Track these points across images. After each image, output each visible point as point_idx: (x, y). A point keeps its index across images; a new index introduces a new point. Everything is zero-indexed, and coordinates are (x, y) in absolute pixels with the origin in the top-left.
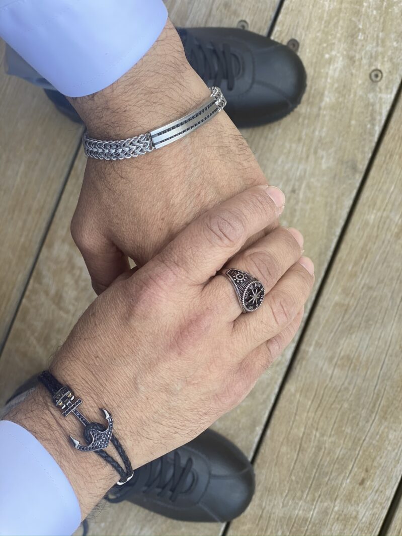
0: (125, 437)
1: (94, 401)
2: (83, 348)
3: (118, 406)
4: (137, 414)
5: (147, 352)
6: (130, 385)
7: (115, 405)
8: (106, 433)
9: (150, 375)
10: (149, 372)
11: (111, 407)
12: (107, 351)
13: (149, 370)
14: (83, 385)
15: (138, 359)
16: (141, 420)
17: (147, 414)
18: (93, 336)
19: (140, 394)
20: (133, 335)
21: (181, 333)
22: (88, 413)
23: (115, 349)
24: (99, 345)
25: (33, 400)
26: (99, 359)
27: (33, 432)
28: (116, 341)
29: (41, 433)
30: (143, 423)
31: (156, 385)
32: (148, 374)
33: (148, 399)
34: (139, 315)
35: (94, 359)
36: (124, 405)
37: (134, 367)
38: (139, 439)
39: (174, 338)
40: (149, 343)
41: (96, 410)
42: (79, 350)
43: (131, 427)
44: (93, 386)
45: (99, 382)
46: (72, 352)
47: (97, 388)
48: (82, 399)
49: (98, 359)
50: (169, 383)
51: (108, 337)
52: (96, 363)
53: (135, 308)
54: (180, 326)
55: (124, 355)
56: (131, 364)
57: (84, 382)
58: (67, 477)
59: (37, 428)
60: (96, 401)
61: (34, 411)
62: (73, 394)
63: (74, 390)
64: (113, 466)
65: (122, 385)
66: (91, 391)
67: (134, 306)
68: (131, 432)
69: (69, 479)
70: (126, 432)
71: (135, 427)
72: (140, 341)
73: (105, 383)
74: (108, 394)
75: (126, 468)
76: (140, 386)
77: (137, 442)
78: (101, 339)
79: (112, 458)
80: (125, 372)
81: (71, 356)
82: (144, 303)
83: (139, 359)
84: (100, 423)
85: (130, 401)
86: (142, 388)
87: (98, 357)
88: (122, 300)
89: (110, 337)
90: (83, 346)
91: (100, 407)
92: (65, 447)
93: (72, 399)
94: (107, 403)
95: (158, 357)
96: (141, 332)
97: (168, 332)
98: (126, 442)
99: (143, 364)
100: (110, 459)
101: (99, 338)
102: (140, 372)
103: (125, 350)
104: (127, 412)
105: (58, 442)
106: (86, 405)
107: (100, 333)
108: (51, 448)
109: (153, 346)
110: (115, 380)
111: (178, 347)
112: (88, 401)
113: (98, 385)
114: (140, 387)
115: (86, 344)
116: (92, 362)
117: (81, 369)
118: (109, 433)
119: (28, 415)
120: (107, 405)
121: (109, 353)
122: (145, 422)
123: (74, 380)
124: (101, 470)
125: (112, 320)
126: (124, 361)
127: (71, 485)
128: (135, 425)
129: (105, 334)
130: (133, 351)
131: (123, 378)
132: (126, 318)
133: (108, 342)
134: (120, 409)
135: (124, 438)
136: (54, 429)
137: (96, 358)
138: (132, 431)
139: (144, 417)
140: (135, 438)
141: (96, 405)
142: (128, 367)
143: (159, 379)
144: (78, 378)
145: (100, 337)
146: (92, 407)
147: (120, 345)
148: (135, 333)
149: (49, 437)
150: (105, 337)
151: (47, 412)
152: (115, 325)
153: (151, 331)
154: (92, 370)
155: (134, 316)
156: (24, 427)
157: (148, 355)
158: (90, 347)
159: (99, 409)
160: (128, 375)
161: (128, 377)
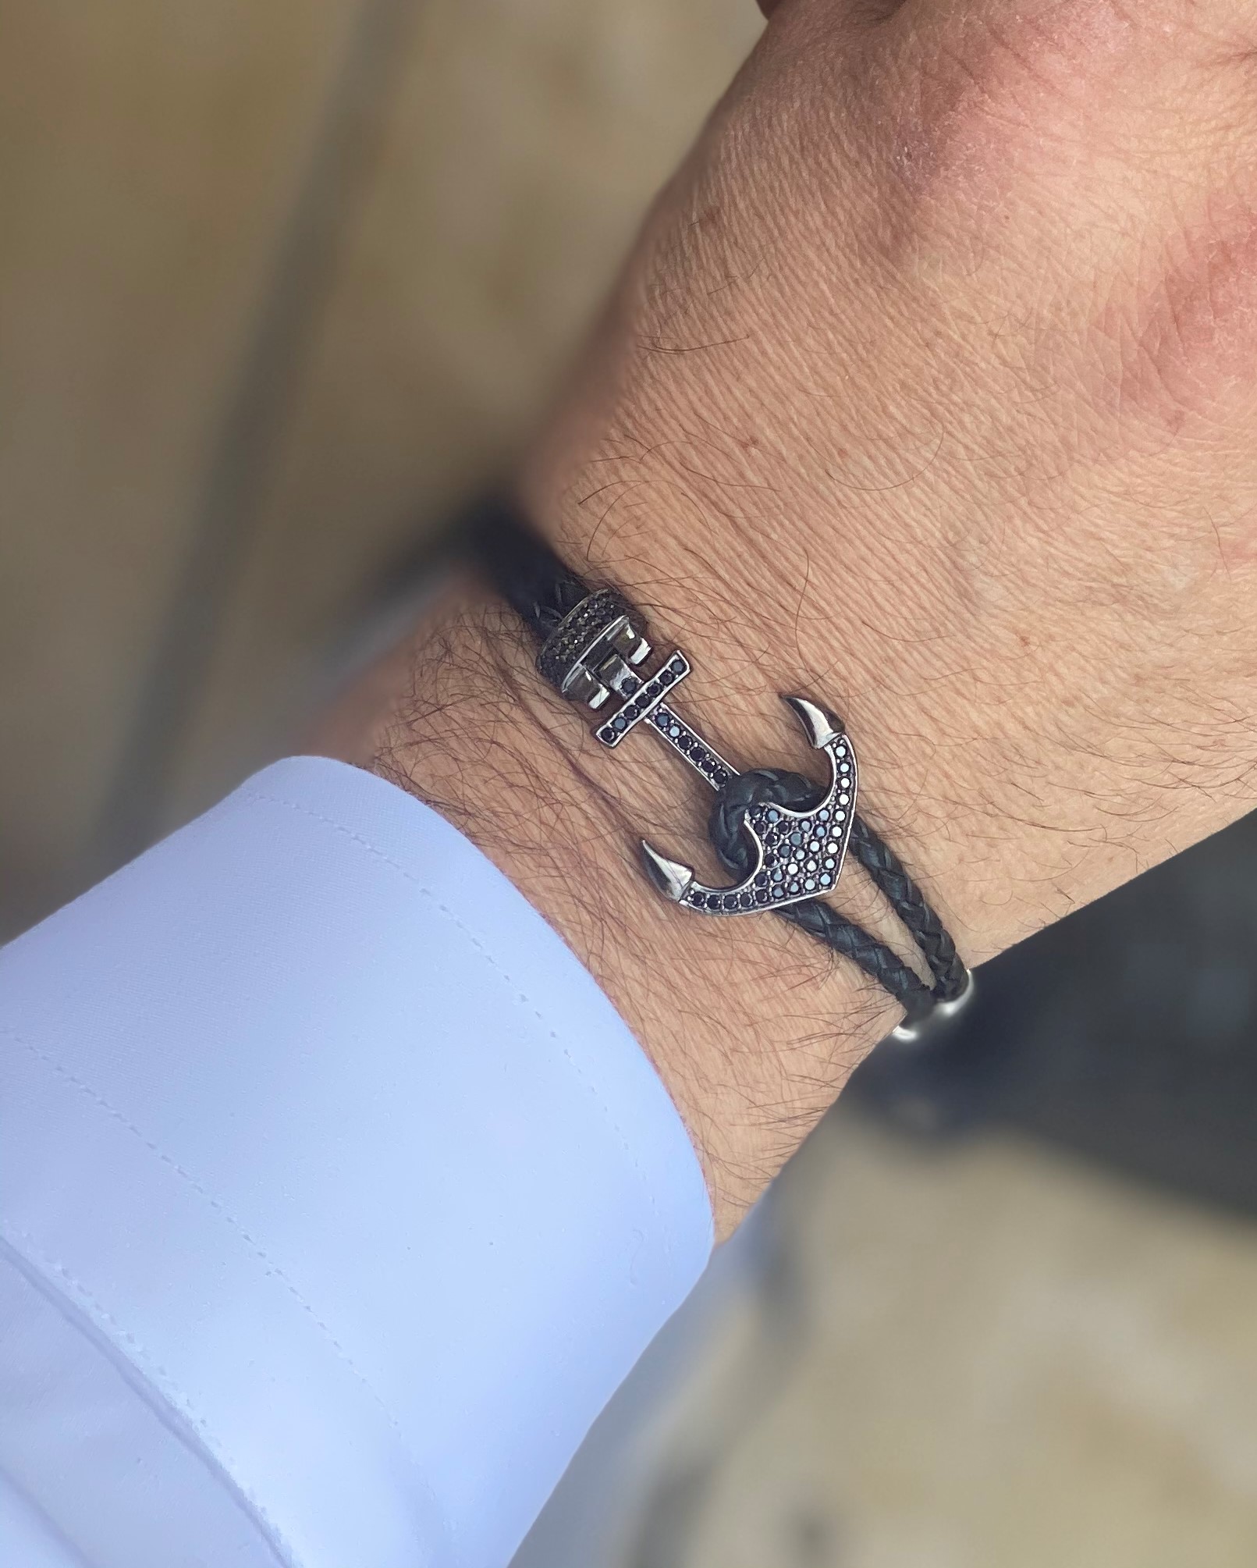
0: (920, 824)
1: (756, 662)
2: (676, 394)
3: (879, 681)
4: (974, 715)
5: (1005, 419)
6: (931, 578)
7: (860, 677)
8: (824, 815)
9: (1030, 528)
10: (1026, 517)
11: (839, 685)
12: (799, 413)
13: (1023, 502)
14: (688, 583)
15: (961, 452)
16: (995, 740)
17: (1029, 709)
18: (718, 339)
19: (984, 618)
20: (929, 334)
21: (1176, 319)
22: (724, 722)
23: (840, 405)
24: (753, 384)
25: (438, 649)
26: (763, 451)
27: (456, 809)
28: (842, 363)
29: (495, 813)
30: (1011, 754)
31: (1066, 574)
32: (1018, 522)
33: (1025, 641)
34: (949, 236)
35: (737, 451)
36: (908, 673)
37: (944, 488)
38: (993, 830)
39: (1141, 344)
40: (1016, 370)
41: (769, 702)
42: (651, 401)
43: (947, 776)
44: (740, 586)
45: (772, 567)
46: (620, 411)
47: (761, 593)
48: (688, 653)
49: (753, 451)
50: (1130, 561)
51: (798, 341)
52: (749, 474)
53: (926, 199)
54: (1170, 281)
55: (890, 432)
56: (929, 475)
57: (692, 566)
58: (634, 1031)
59: (475, 789)
60: (764, 660)
61: (450, 711)
62: (643, 628)
63: (649, 612)
64: (866, 966)
65: (889, 582)
66: (731, 612)
67: (919, 189)
68: (946, 798)
69: (644, 1041)
70: (923, 802)
71: (966, 773)
72: (969, 363)
73: (804, 568)
74: (823, 626)
75: (932, 966)
76: (980, 582)
77: (981, 844)
78: (764, 353)
79: (859, 931)
80: (896, 516)
81: (614, 433)
82: (969, 175)
83: (966, 447)
84: (792, 765)
85: (938, 656)
86: (994, 592)
87: (755, 442)
88: (853, 153)
89: (810, 341)
90: (672, 387)
91: (786, 688)
92: (623, 883)
93: (639, 656)
94: (820, 669)
95: (1064, 441)
96: (971, 320)
97: (1108, 309)
98: (926, 850)
99: (991, 475)
100: (847, 937)
101: (749, 343)
102: (980, 516)
103: (892, 409)
104: (924, 710)
105: (581, 863)
106: (713, 682)
107: (752, 321)
108: (550, 889)
109: (1037, 385)
110: (849, 555)
111: (1167, 387)
112: (722, 658)
113: (766, 580)
114: (978, 585)
115: (687, 372)
116: (724, 469)
117: (673, 501)
118: (840, 816)
119: (423, 728)
120: (818, 677)
121: (811, 422)
122: (1017, 750)
123: (640, 557)
124: (807, 992)
125: (812, 254)
126: (889, 462)
127: (658, 1069)
128: (968, 766)
129: (778, 325)
130: (933, 413)
131: (888, 544)
132: (884, 250)
133: (800, 368)
134: (885, 695)
135: (916, 828)
136: (560, 796)
137: (744, 446)
138: (952, 794)
139: (1011, 727)
140: (970, 824)
141: (761, 679)
142: (916, 491)
143: (1075, 544)
144: (664, 547)
145: (758, 342)
146: (742, 689)
147: (862, 381)
148: (941, 327)
149: (536, 833)
150: (782, 344)
151: (517, 714)
152: (829, 282)
153: (1020, 313)
154: (731, 506)
155: (924, 238)
156: (408, 785)
157: (1010, 429)
158: (708, 392)
159: (780, 696)
160: (919, 532)
161: (915, 541)
